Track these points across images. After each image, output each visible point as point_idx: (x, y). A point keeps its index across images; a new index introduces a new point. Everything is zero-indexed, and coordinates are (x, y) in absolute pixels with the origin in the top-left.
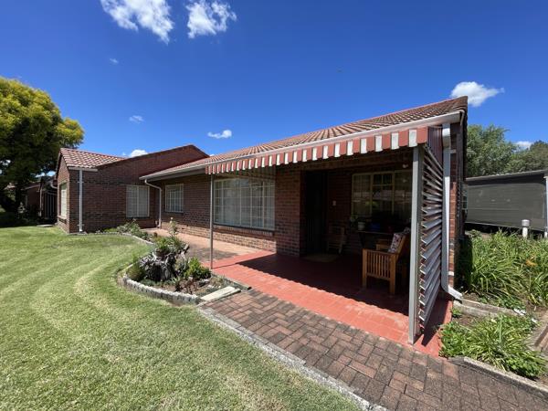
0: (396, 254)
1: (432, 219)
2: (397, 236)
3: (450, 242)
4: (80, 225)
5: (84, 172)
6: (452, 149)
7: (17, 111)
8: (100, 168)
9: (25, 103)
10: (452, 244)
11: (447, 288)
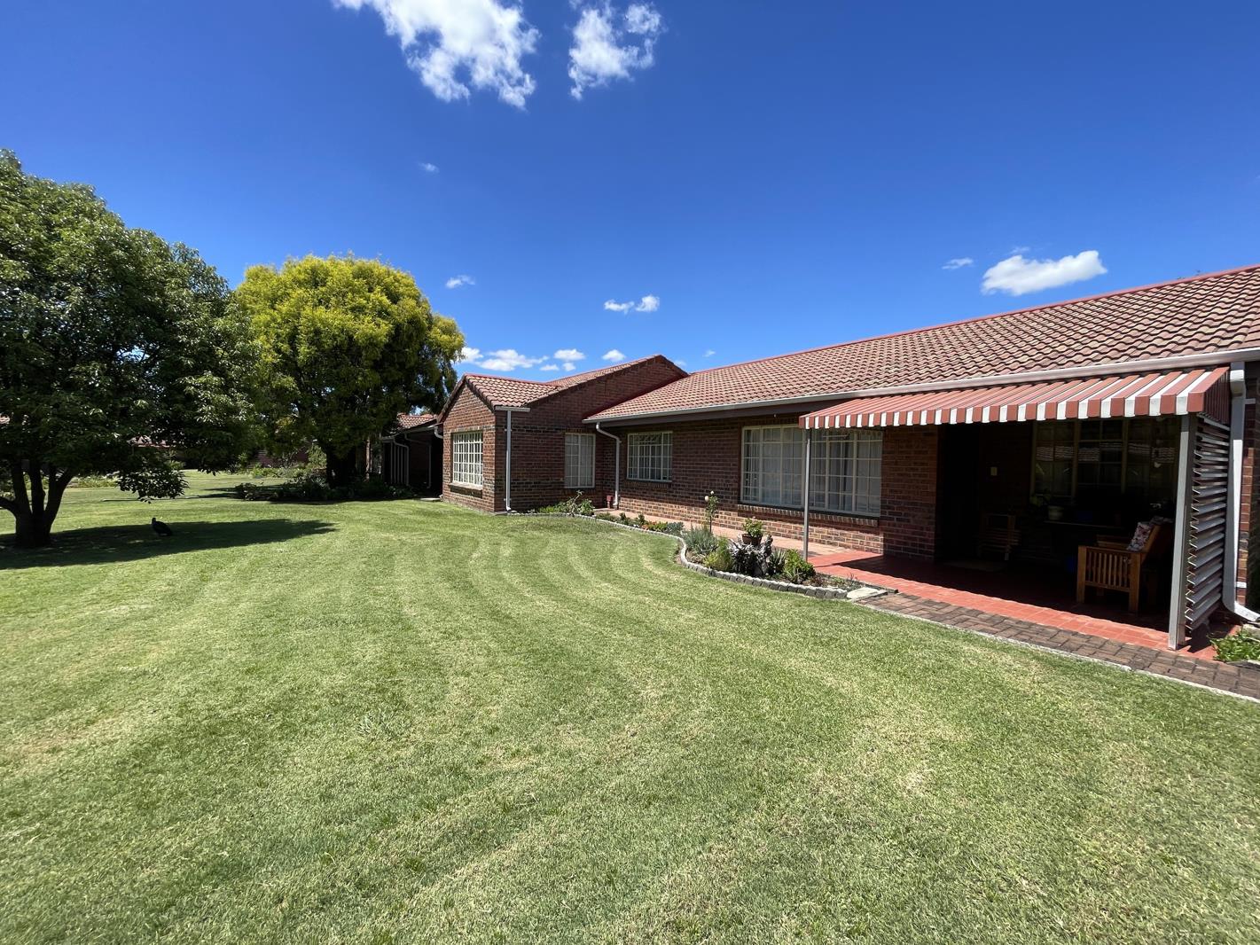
0: (1141, 552)
1: (1208, 502)
2: (1145, 527)
3: (1240, 537)
4: (507, 500)
5: (512, 412)
6: (1248, 397)
7: (388, 314)
8: (532, 405)
9: (394, 298)
10: (1244, 541)
11: (1233, 606)
